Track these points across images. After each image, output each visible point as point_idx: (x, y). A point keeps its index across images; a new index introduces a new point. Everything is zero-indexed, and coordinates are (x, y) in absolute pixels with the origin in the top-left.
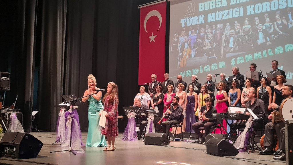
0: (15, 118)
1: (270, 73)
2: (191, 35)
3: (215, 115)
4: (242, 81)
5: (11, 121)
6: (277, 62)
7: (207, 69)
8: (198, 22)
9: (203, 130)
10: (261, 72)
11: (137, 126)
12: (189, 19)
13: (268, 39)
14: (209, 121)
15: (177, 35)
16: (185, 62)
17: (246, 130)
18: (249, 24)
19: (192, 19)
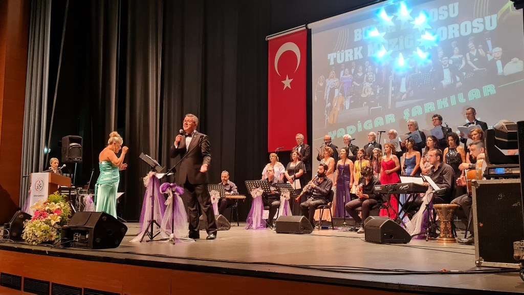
3: (377, 188)
7: (368, 125)
8: (354, 57)
10: (447, 126)
11: (265, 209)
12: (340, 54)
13: (458, 79)
15: (323, 77)
16: (336, 116)
17: (423, 207)
19: (345, 53)
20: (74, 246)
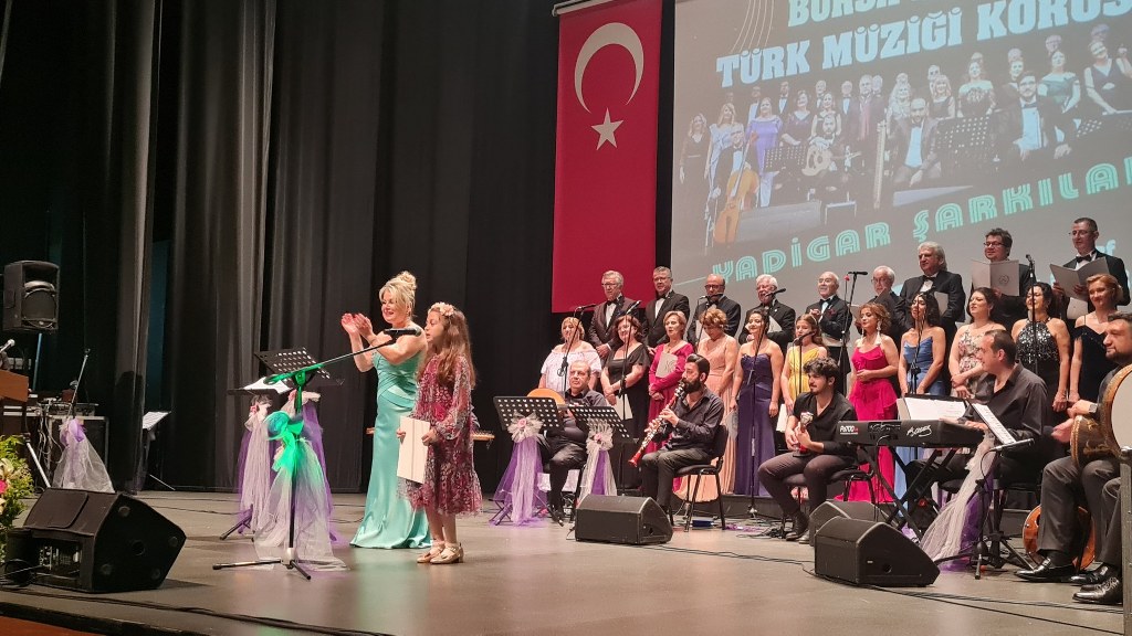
0: (80, 439)
1: (1067, 266)
3: (847, 429)
4: (956, 297)
5: (63, 448)
6: (1092, 223)
8: (785, 68)
9: (800, 486)
10: (1028, 264)
12: (751, 59)
13: (1060, 135)
14: (825, 451)
15: (704, 119)
16: (734, 222)
17: (968, 487)
18: (984, 77)
19: (762, 57)
20: (43, 582)
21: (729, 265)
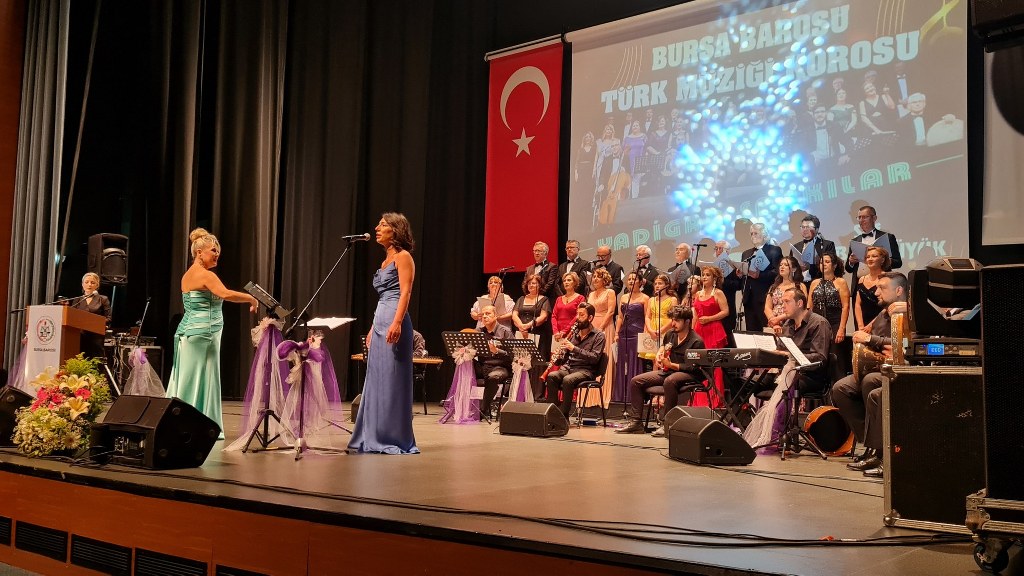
0: (143, 362)
2: (632, 136)
3: (692, 355)
6: (872, 210)
7: (672, 230)
8: (650, 100)
12: (625, 93)
14: (680, 370)
15: (592, 136)
16: (613, 210)
17: (777, 396)
19: (634, 92)
20: (117, 462)
21: (609, 239)
